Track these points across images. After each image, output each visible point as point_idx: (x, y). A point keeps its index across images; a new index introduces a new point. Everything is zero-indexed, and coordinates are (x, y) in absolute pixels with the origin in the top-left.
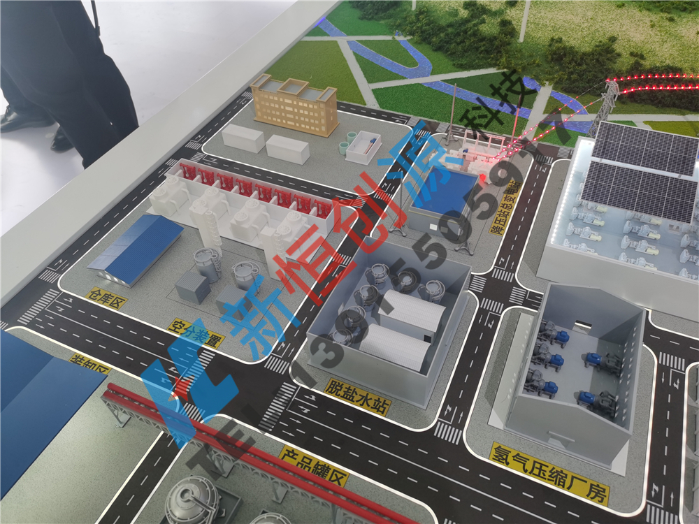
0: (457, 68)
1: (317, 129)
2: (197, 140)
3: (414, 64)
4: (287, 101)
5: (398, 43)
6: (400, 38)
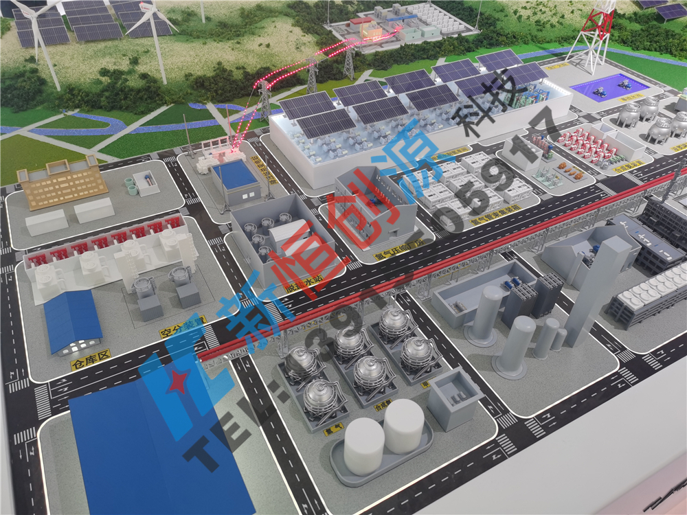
1: (96, 190)
3: (106, 125)
4: (59, 180)
5: (72, 117)
6: (70, 113)
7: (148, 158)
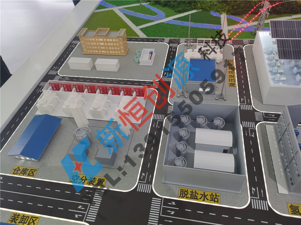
0: (178, 12)
1: (119, 52)
2: (54, 69)
3: (156, 14)
4: (100, 40)
5: (144, 6)
6: (144, 4)
7: (162, 40)
